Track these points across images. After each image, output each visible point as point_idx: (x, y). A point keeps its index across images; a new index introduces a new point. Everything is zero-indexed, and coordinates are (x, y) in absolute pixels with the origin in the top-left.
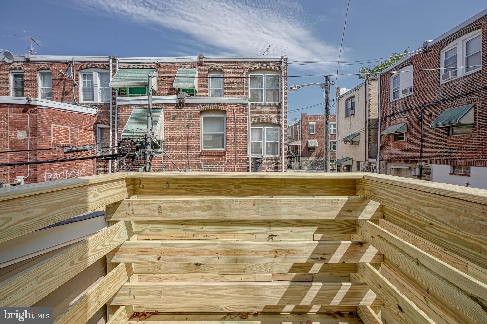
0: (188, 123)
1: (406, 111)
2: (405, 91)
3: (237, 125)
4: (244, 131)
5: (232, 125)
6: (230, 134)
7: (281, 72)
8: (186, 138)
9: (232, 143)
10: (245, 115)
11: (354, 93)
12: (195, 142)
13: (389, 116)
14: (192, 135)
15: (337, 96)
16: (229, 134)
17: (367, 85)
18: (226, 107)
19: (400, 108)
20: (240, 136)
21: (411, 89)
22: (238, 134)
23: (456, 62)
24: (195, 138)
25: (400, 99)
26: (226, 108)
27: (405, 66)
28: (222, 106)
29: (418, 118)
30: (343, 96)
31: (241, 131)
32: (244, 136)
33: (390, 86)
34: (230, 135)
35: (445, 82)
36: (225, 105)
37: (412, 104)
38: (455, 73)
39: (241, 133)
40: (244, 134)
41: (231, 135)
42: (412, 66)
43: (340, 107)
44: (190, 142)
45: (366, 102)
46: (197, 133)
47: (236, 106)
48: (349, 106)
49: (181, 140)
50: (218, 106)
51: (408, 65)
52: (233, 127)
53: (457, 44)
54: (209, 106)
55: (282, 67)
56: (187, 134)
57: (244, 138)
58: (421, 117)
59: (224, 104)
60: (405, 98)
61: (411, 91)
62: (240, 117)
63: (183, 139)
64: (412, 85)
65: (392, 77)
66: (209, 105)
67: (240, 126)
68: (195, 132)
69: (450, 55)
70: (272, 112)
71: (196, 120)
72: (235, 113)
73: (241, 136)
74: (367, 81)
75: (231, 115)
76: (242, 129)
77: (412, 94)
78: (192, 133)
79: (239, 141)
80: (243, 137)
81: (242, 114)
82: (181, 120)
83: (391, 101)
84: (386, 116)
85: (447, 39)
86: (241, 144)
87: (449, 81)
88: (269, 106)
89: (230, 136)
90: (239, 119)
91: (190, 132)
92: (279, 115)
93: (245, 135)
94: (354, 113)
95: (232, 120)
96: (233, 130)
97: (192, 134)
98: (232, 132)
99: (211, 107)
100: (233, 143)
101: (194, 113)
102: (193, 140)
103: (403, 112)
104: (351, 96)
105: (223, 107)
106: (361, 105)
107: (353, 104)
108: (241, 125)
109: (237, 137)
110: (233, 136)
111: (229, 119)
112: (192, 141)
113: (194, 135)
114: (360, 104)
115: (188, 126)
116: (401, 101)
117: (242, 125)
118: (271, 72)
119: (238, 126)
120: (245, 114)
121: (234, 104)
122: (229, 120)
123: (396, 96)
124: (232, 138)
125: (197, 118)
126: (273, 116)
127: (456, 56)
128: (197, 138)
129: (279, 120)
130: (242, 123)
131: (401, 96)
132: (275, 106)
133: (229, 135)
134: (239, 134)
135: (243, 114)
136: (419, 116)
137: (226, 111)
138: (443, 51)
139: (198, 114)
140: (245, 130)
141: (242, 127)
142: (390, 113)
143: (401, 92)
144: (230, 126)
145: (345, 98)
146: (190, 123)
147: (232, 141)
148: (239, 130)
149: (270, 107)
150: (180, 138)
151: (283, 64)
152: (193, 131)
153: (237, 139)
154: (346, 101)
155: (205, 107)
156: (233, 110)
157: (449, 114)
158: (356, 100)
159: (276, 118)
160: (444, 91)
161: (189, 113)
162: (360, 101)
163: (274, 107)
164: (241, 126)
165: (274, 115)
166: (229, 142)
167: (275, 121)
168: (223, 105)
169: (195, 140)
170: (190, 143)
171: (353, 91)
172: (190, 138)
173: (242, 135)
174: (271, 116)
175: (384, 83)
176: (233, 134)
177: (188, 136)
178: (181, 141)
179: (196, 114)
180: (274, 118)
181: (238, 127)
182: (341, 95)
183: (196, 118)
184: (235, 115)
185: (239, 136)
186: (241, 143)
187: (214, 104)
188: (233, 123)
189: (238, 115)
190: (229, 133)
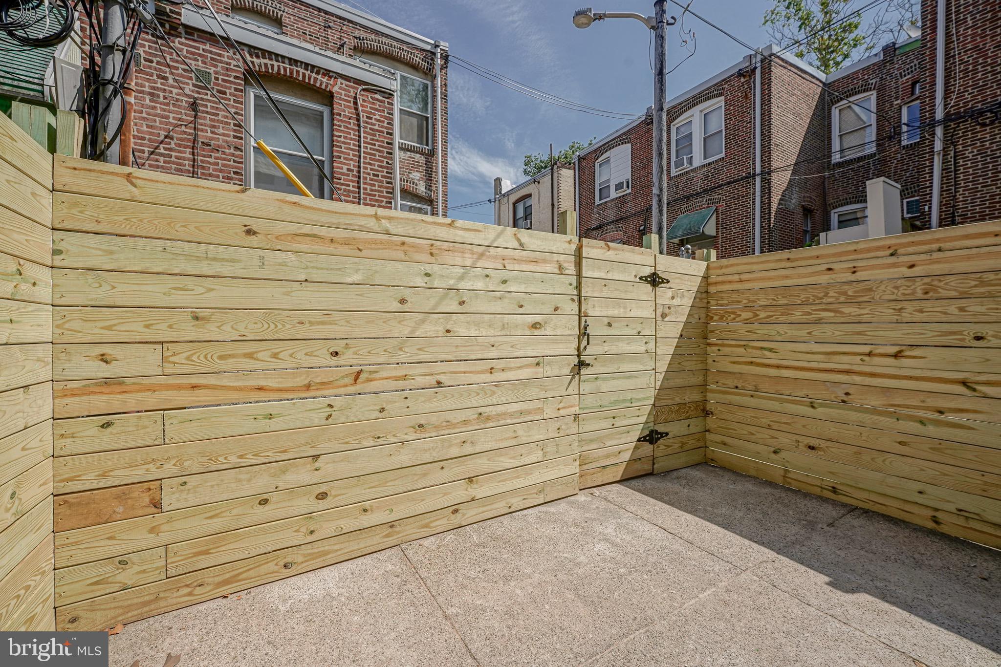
0: (196, 96)
1: (621, 219)
2: (619, 186)
3: (365, 142)
4: (385, 164)
5: (351, 139)
6: (345, 164)
7: (434, 77)
8: (186, 147)
9: (349, 191)
10: (386, 121)
11: (532, 189)
12: (224, 165)
13: (594, 229)
14: (212, 143)
15: (496, 194)
16: (341, 163)
17: (555, 175)
18: (331, 82)
19: (611, 215)
20: (374, 175)
21: (628, 183)
22: (369, 171)
23: (691, 144)
24: (224, 153)
25: (612, 200)
26: (333, 86)
27: (619, 145)
28: (320, 77)
29: (639, 231)
30: (508, 194)
31: (377, 163)
32: (385, 180)
33: (594, 177)
34: (345, 167)
35: (677, 174)
36: (330, 77)
37: (631, 208)
38: (690, 160)
39: (376, 167)
40: (385, 174)
41: (348, 170)
42: (630, 145)
43: (502, 215)
44: (202, 161)
45: (553, 205)
46: (231, 139)
47: (364, 90)
48: (521, 213)
49: (165, 149)
50: (307, 73)
51: (623, 143)
52: (352, 147)
53: (693, 115)
54: (276, 64)
55: (437, 68)
56: (190, 134)
57: (385, 184)
58: (644, 229)
59: (327, 73)
60: (619, 198)
61: (628, 187)
62: (374, 125)
63: (173, 146)
64: (630, 177)
65: (598, 161)
66: (277, 61)
67: (374, 150)
68: (224, 135)
69: (684, 132)
70: (415, 166)
71: (228, 96)
72: (360, 108)
73: (377, 176)
74: (555, 167)
75: (347, 110)
76: (377, 157)
77: (629, 191)
78: (209, 134)
79: (371, 190)
80: (381, 182)
81: (378, 117)
82: (166, 78)
83: (596, 204)
84: (588, 229)
85: (680, 107)
86: (377, 198)
87: (683, 171)
88: (408, 150)
89: (345, 171)
90: (371, 129)
91: (202, 131)
92: (429, 179)
93: (388, 177)
94: (531, 225)
95: (352, 126)
96: (354, 155)
97: (212, 139)
98: (352, 160)
99: (285, 69)
100: (353, 192)
101: (219, 69)
102: (216, 158)
103: (617, 220)
104: (524, 194)
105: (325, 80)
106: (544, 212)
107: (528, 210)
108: (377, 147)
109: (365, 178)
110: (352, 171)
111: (342, 121)
112: (212, 160)
113: (220, 142)
114: (541, 208)
115: (194, 106)
116: (613, 203)
117: (379, 146)
118: (411, 70)
119: (366, 148)
120: (386, 118)
121: (358, 82)
122: (342, 124)
123: (604, 195)
124: (350, 178)
125: (232, 91)
126: (416, 176)
127: (691, 134)
128: (233, 155)
129: (429, 187)
130: (378, 141)
131: (613, 194)
132: (422, 154)
133: (342, 168)
134: (371, 169)
135: (381, 116)
136: (642, 228)
137: (331, 93)
138: (674, 125)
139: (236, 77)
140: (388, 163)
141: (378, 153)
142: (595, 224)
143: (612, 188)
144: (344, 143)
145: (513, 198)
146: (202, 99)
147: (349, 186)
148: (371, 159)
149: (409, 153)
150: (162, 142)
151: (439, 61)
152: (214, 127)
153: (364, 183)
154: (514, 204)
155: (263, 61)
156: (355, 98)
157: (686, 221)
158: (533, 201)
159: (422, 183)
160: (677, 187)
161: (200, 63)
162: (541, 204)
163: (418, 155)
164: (377, 150)
165: (418, 174)
166: (343, 187)
167: (422, 189)
168: (324, 75)
169: (225, 159)
170: (203, 168)
171: (530, 184)
172: (204, 150)
173: (380, 174)
174: (411, 176)
175: (584, 172)
176: (352, 167)
177: (194, 141)
178: (162, 151)
179: (229, 76)
180: (419, 180)
181: (369, 150)
182: (503, 193)
183: (230, 88)
184: (361, 114)
185: (369, 174)
186: (375, 195)
187: (293, 62)
188: (352, 136)
189: (367, 117)
190: (342, 160)
